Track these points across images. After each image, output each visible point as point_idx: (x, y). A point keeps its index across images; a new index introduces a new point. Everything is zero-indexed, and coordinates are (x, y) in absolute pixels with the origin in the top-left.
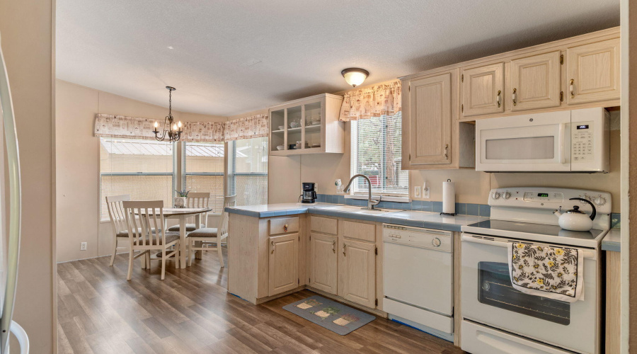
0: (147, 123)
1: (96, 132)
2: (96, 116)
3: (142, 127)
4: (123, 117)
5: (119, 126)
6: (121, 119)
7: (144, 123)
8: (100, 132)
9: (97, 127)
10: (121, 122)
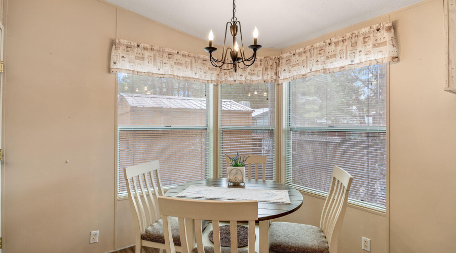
0: (179, 57)
1: (112, 66)
2: (113, 43)
3: (172, 63)
4: (149, 47)
5: (143, 59)
6: (145, 49)
7: (176, 56)
8: (119, 66)
9: (113, 59)
10: (147, 53)
